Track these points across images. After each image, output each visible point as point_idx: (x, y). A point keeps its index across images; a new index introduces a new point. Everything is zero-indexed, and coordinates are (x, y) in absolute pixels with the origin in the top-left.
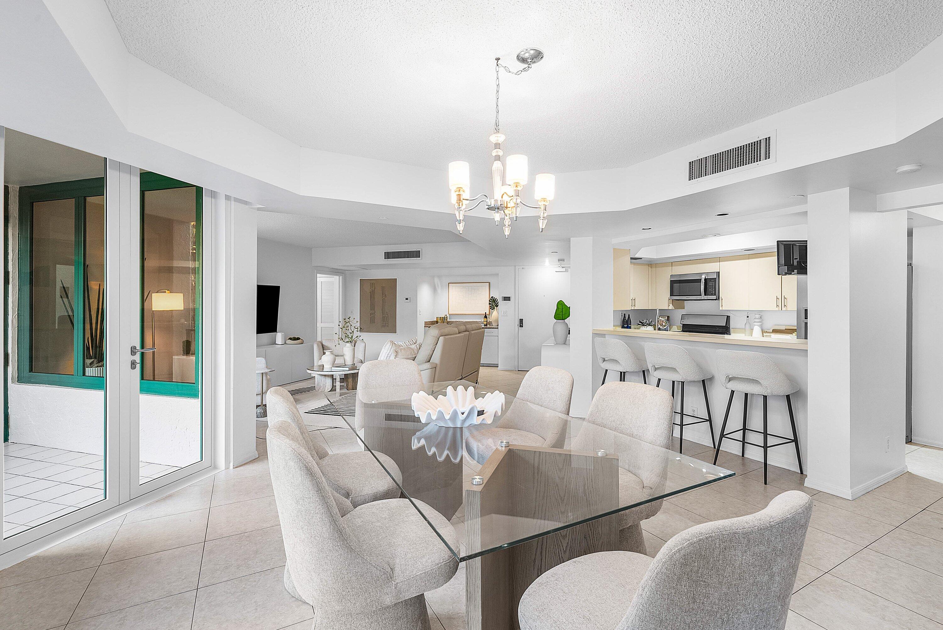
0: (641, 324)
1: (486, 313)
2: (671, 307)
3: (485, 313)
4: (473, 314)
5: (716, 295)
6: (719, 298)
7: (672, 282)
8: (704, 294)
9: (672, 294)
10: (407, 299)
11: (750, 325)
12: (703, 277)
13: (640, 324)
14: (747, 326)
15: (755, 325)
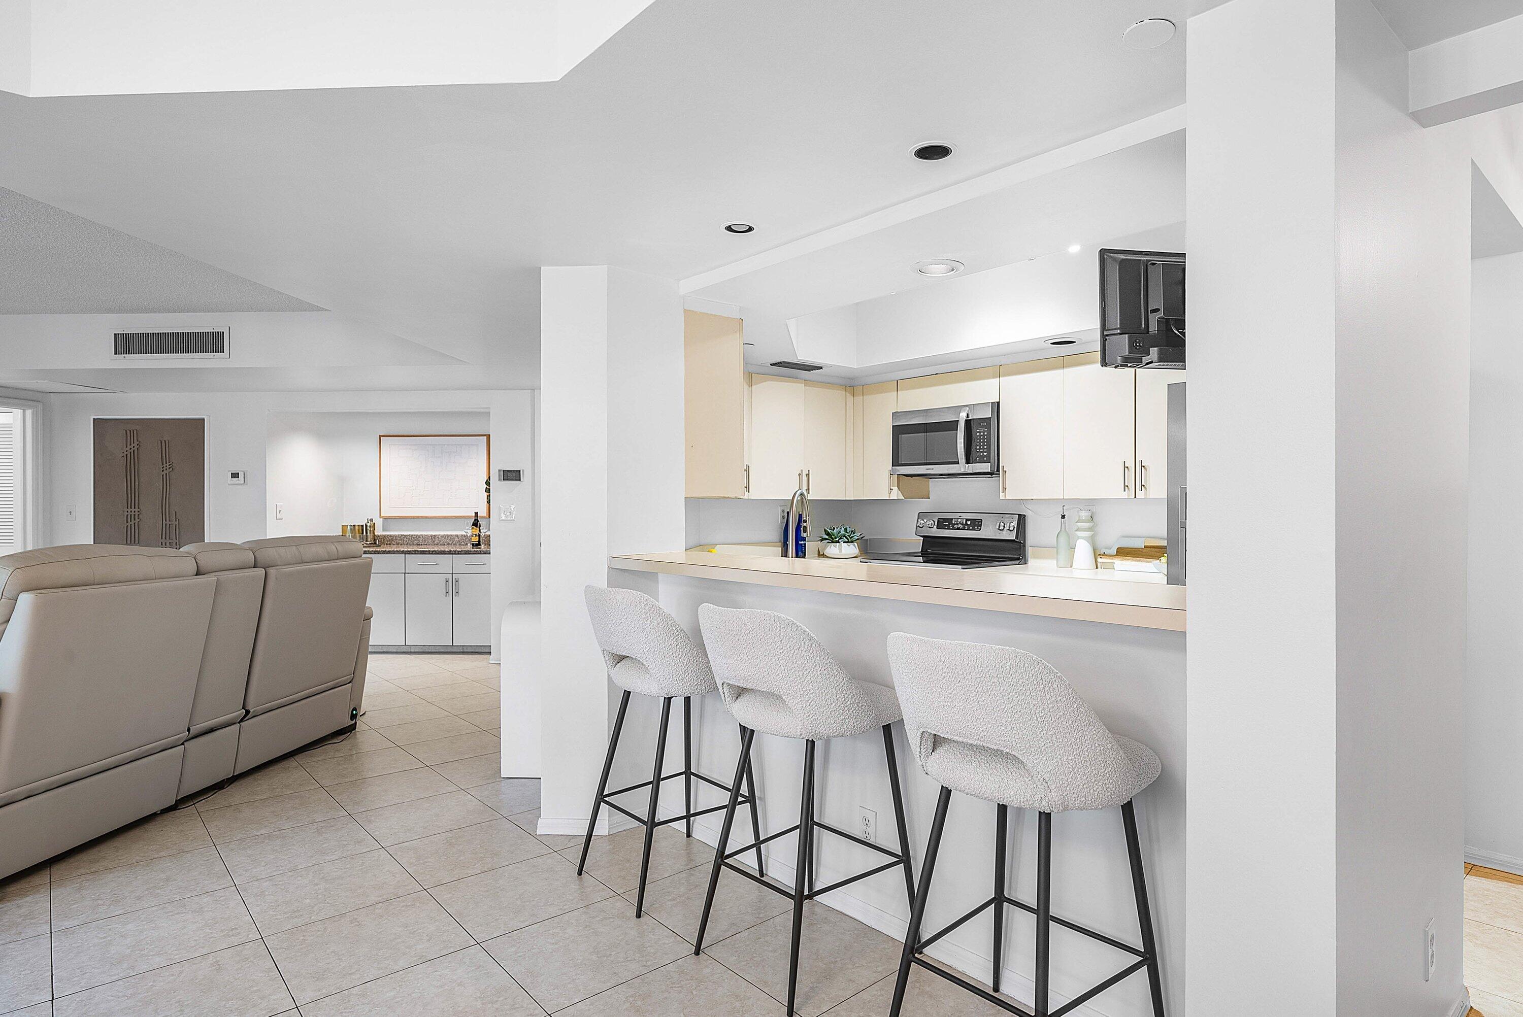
0: (827, 537)
1: (476, 513)
2: (896, 494)
3: (474, 515)
4: (445, 518)
5: (992, 461)
6: (998, 470)
7: (898, 431)
8: (964, 460)
9: (896, 462)
10: (235, 475)
11: (1069, 537)
12: (963, 415)
13: (827, 539)
14: (1063, 539)
15: (1079, 538)
